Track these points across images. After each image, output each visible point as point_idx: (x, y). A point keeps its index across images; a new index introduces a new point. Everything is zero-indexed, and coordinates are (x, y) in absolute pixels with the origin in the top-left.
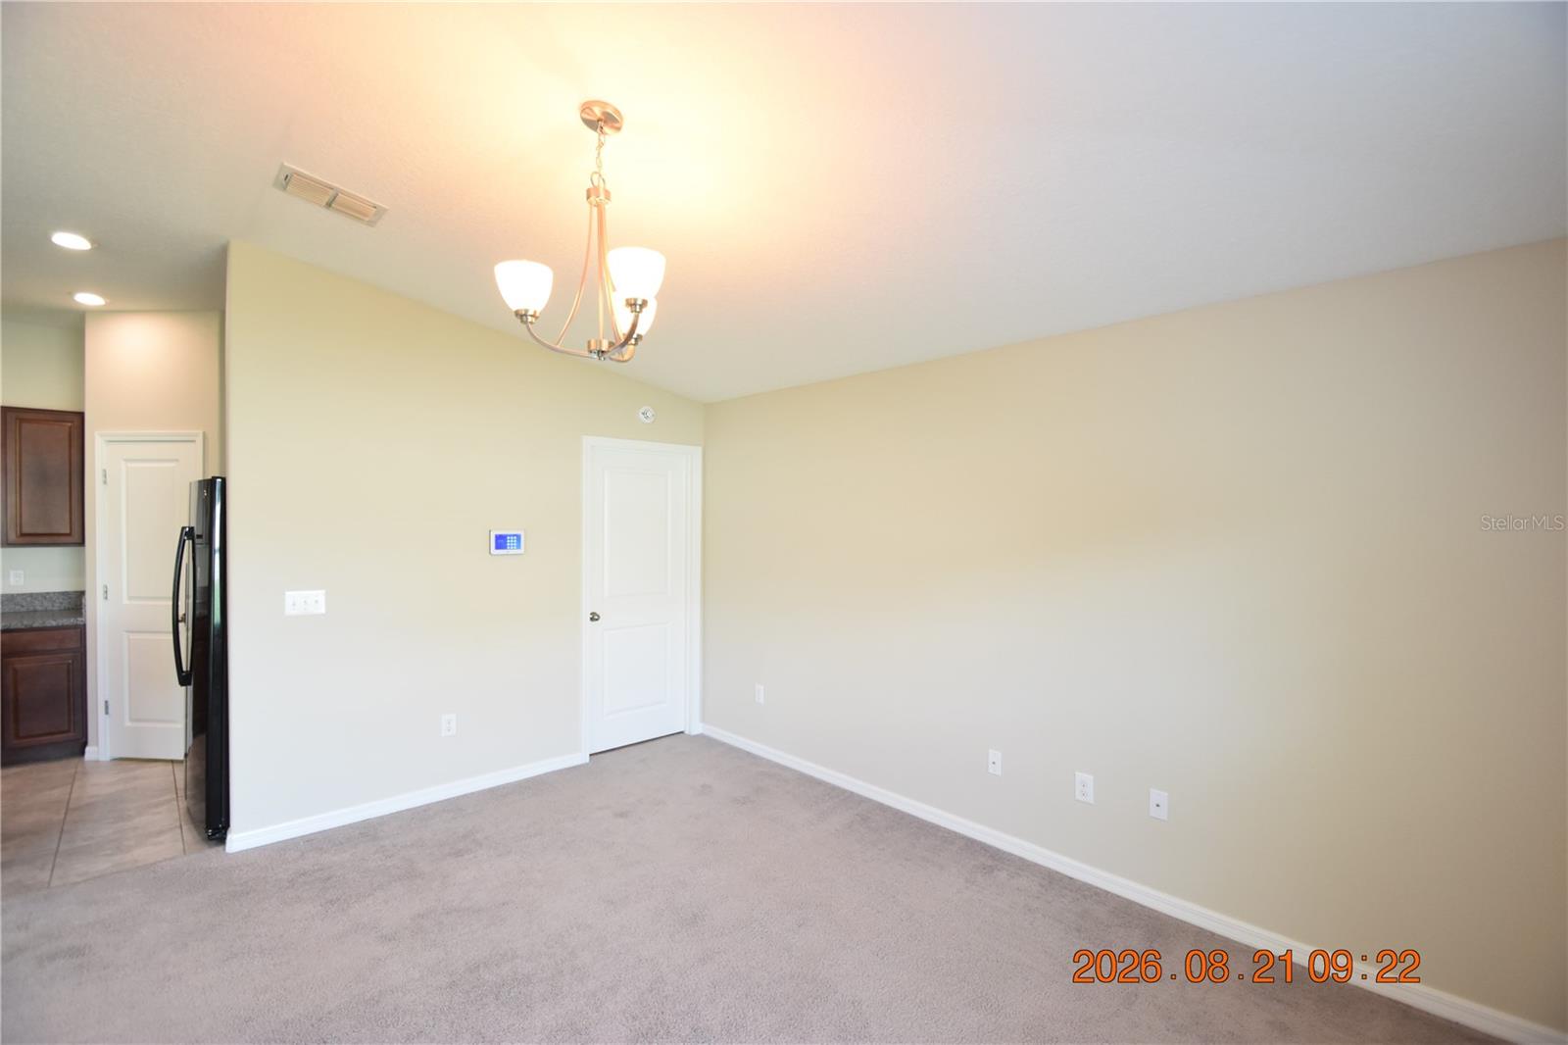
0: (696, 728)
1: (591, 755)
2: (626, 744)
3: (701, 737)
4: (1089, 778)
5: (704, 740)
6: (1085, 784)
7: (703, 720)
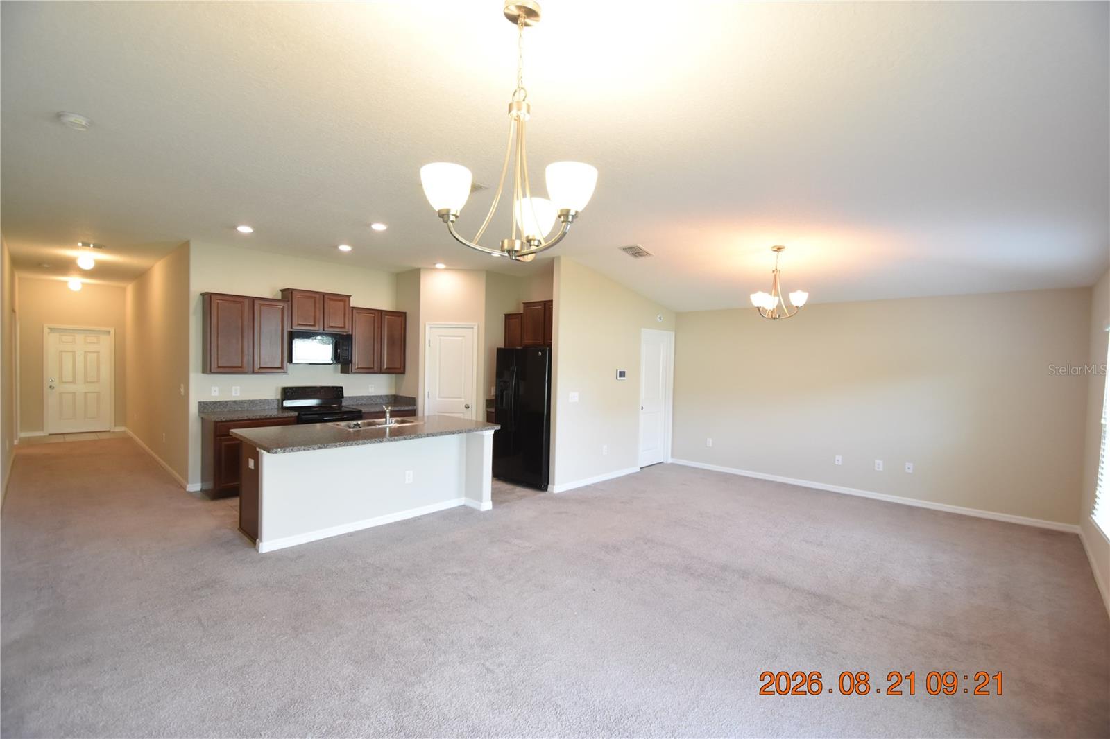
0: (670, 461)
1: (641, 468)
2: (647, 465)
3: (672, 464)
4: (881, 462)
5: (673, 466)
6: (879, 465)
7: (673, 456)
